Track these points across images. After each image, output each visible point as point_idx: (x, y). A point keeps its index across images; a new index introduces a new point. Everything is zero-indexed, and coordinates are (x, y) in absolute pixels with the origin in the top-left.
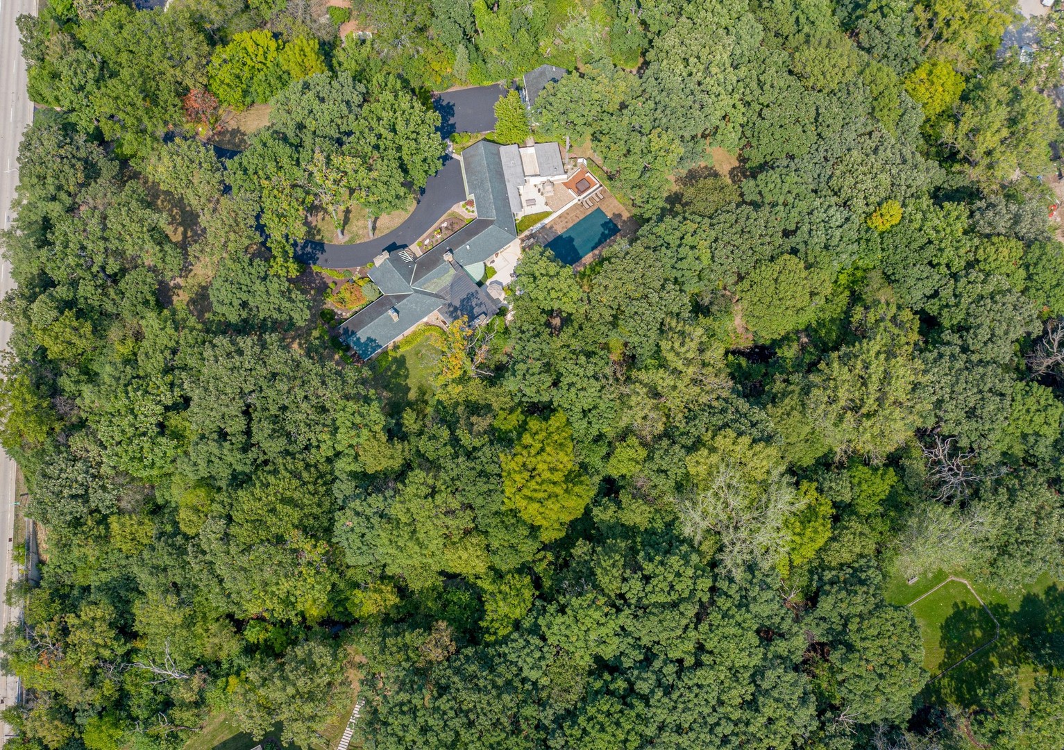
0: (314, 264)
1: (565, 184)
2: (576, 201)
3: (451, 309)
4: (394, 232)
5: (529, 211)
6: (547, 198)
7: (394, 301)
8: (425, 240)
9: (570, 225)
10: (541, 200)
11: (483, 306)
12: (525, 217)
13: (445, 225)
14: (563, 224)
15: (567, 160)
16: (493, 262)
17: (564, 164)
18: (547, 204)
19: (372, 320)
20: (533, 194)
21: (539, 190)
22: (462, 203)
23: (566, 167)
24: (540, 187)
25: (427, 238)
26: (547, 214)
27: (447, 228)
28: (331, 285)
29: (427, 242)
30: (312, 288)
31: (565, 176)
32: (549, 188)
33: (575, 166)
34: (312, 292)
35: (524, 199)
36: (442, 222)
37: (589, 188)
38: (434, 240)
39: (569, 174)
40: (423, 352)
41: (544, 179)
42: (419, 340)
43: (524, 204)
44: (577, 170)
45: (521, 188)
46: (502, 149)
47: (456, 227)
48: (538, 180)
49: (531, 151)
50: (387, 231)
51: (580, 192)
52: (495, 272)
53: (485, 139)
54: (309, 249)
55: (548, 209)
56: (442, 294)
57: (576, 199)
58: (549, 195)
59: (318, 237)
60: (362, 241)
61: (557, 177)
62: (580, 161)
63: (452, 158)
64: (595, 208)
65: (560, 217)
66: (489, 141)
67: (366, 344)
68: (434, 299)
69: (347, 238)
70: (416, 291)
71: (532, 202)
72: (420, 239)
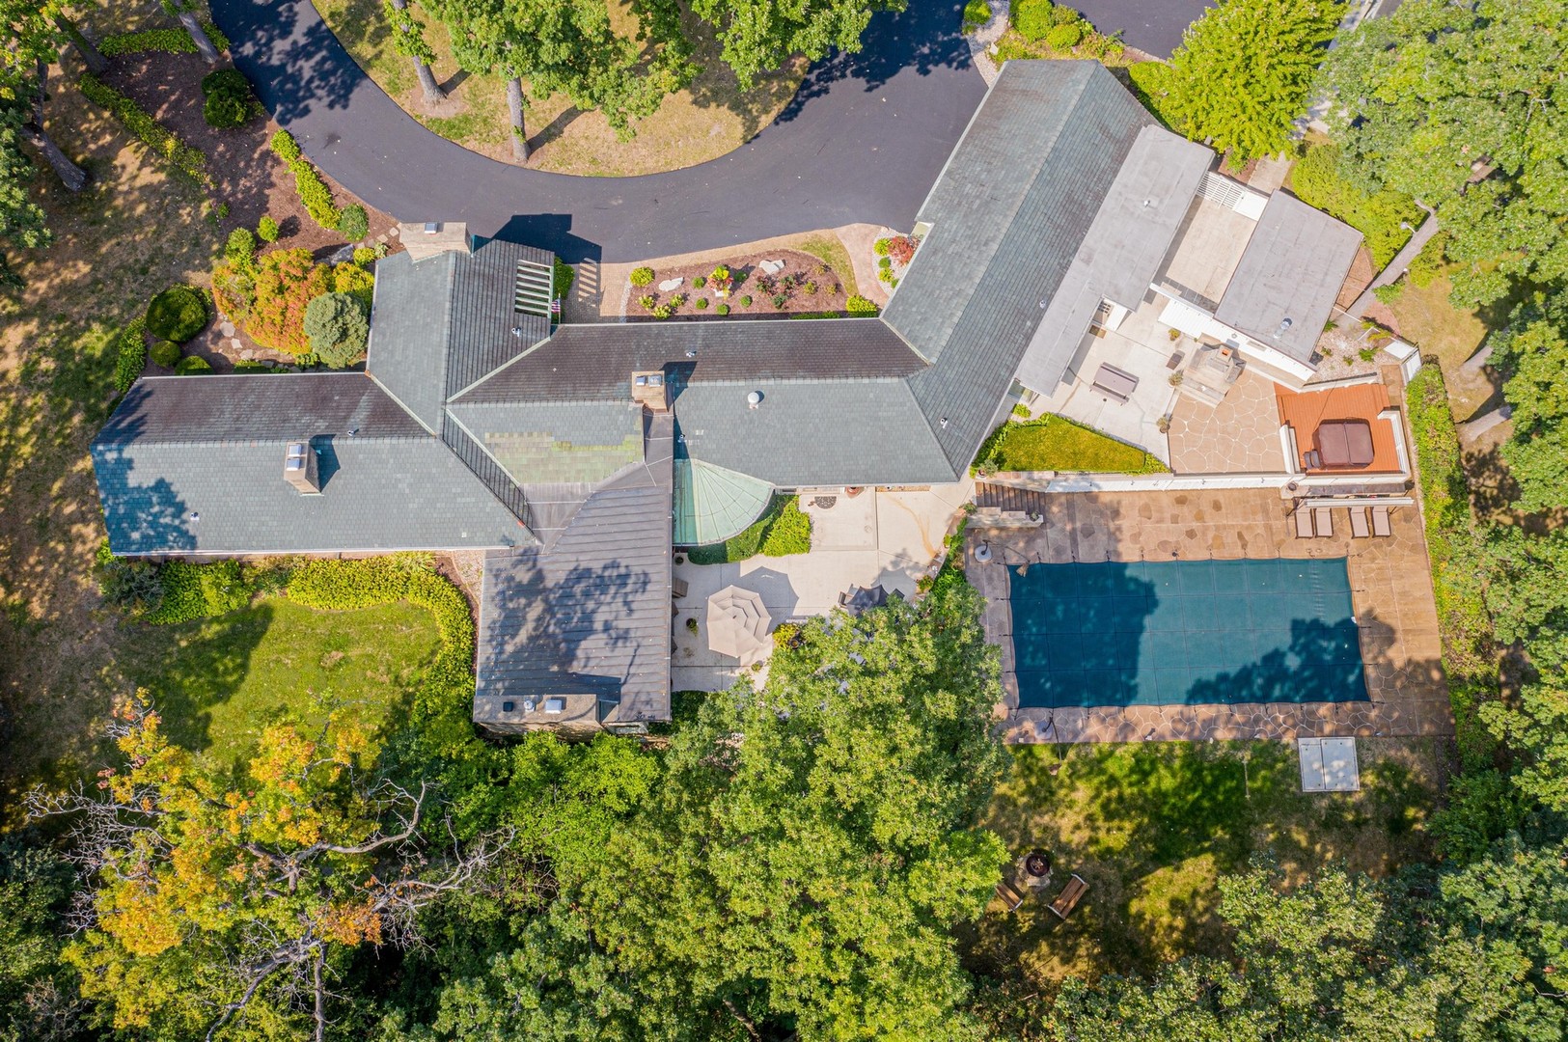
0: (283, 121)
1: (1283, 396)
2: (1281, 482)
3: (523, 576)
4: (601, 186)
5: (1083, 404)
6: (1184, 403)
7: (360, 417)
8: (670, 273)
9: (1195, 552)
10: (1155, 395)
11: (624, 652)
12: (1057, 419)
13: (770, 268)
14: (1173, 533)
15: (1352, 318)
16: (828, 502)
17: (1330, 325)
18: (1165, 426)
19: (235, 434)
20: (1146, 360)
21: (1176, 359)
22: (887, 233)
23: (1332, 340)
24: (1189, 350)
25: (684, 270)
26: (1139, 461)
27: (767, 284)
28: (266, 227)
29: (667, 286)
30: (218, 194)
31: (1304, 373)
32: (1213, 374)
33: (1367, 355)
34: (205, 208)
35: (1099, 352)
36: (770, 255)
37: (1359, 467)
38: (696, 295)
39: (1324, 370)
40: (354, 653)
41: (1222, 333)
42: (368, 601)
43: (1088, 371)
44: (1360, 377)
45: (1118, 312)
46: (1153, 132)
47: (802, 300)
48: (1197, 324)
49: (1250, 205)
50: (580, 168)
51: (1315, 460)
52: (804, 544)
53: (1122, 75)
54: (307, 67)
55: (1157, 444)
56: (538, 505)
57: (1286, 477)
58: (1199, 397)
59: (364, 49)
60: (486, 150)
61: (1270, 357)
62: (1398, 349)
63: (964, 64)
64: (1332, 551)
65: (1181, 499)
66: (1134, 89)
67: (140, 500)
68: (492, 504)
69: (449, 109)
70: (450, 437)
71: (1118, 383)
72: (657, 263)
